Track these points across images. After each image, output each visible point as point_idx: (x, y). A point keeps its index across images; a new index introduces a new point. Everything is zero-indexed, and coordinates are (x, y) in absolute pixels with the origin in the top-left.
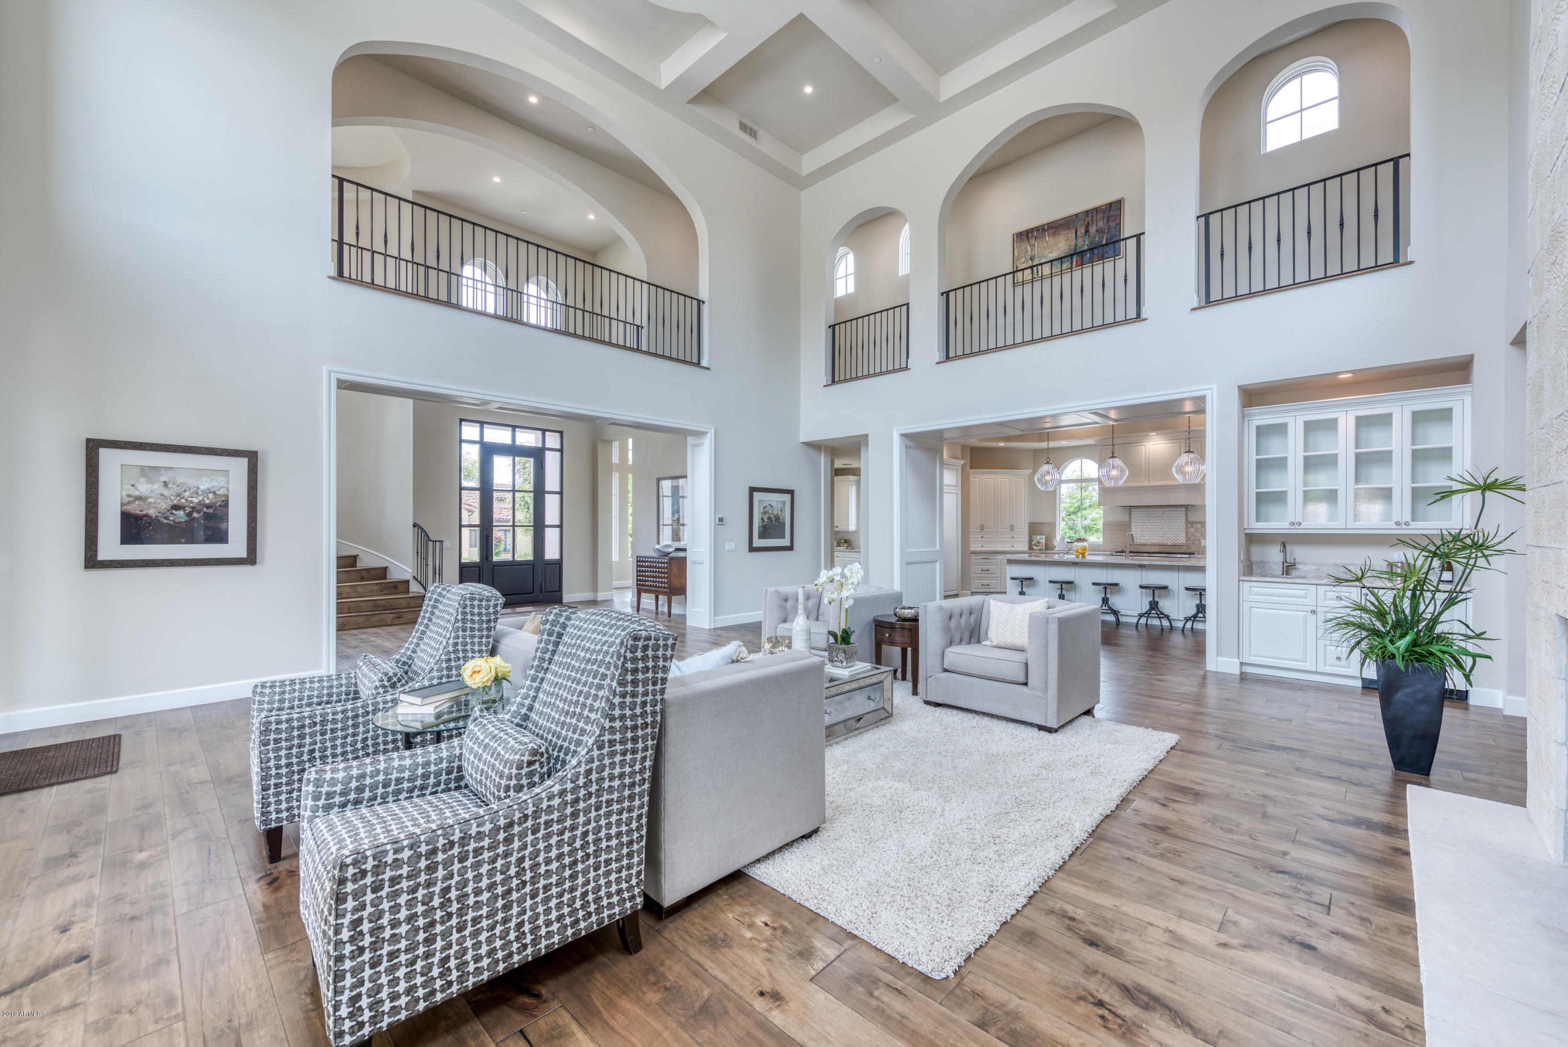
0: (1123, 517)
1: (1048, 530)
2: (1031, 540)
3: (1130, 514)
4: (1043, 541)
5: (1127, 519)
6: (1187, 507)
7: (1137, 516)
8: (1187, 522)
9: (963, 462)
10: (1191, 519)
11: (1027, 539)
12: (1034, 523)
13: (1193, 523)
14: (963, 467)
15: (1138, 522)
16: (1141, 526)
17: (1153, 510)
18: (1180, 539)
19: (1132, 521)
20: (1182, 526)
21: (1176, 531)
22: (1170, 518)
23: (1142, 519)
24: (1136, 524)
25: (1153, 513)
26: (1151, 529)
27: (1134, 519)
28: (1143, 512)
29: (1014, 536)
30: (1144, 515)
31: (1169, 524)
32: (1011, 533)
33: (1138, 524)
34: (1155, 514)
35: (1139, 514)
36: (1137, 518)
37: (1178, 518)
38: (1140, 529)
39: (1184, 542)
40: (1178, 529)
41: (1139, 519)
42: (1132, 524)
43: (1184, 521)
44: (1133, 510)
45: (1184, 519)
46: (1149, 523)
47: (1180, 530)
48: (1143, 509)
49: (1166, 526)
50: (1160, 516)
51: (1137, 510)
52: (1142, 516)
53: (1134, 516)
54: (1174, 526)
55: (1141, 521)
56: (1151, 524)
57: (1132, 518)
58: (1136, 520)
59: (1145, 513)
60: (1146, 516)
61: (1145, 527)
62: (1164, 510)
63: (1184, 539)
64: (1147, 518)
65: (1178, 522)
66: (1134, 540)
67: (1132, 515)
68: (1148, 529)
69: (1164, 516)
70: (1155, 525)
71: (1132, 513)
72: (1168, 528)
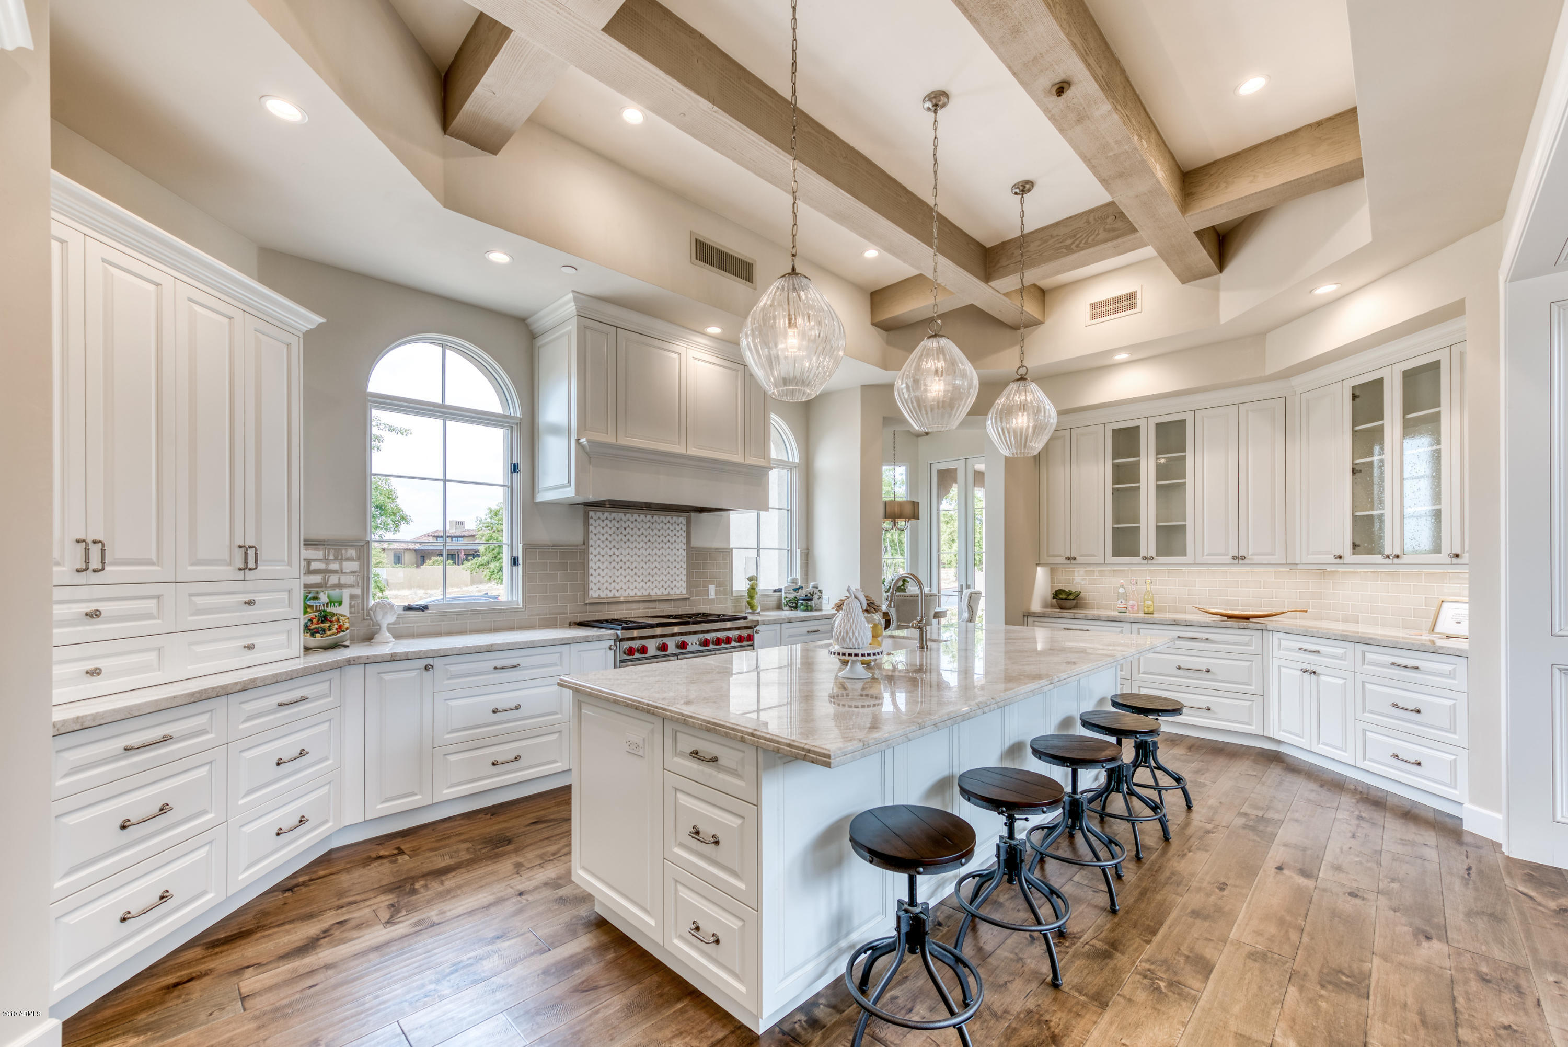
0: (566, 532)
3: (587, 525)
4: (344, 610)
5: (579, 537)
6: (686, 511)
7: (601, 524)
8: (689, 550)
10: (694, 544)
11: (298, 609)
13: (697, 553)
15: (602, 545)
16: (606, 557)
17: (632, 519)
18: (678, 585)
19: (591, 542)
20: (681, 557)
21: (672, 566)
22: (662, 538)
23: (610, 539)
24: (598, 549)
25: (631, 526)
26: (628, 564)
27: (595, 538)
28: (613, 521)
29: (257, 597)
30: (613, 529)
31: (659, 553)
32: (239, 586)
33: (603, 553)
34: (636, 527)
35: (603, 525)
36: (601, 536)
37: (675, 538)
38: (606, 564)
39: (684, 592)
40: (675, 564)
41: (603, 539)
42: (591, 549)
43: (684, 547)
44: (591, 514)
45: (684, 541)
46: (625, 549)
47: (678, 566)
48: (614, 515)
49: (656, 557)
50: (645, 533)
51: (599, 514)
52: (610, 532)
53: (595, 532)
54: (668, 557)
55: (607, 543)
56: (628, 550)
57: (591, 535)
58: (598, 542)
59: (617, 525)
60: (618, 532)
61: (617, 560)
62: (652, 520)
63: (684, 585)
64: (621, 536)
65: (673, 546)
66: (591, 592)
67: (591, 528)
68: (621, 563)
69: (652, 533)
70: (636, 554)
71: (591, 521)
72: (658, 560)
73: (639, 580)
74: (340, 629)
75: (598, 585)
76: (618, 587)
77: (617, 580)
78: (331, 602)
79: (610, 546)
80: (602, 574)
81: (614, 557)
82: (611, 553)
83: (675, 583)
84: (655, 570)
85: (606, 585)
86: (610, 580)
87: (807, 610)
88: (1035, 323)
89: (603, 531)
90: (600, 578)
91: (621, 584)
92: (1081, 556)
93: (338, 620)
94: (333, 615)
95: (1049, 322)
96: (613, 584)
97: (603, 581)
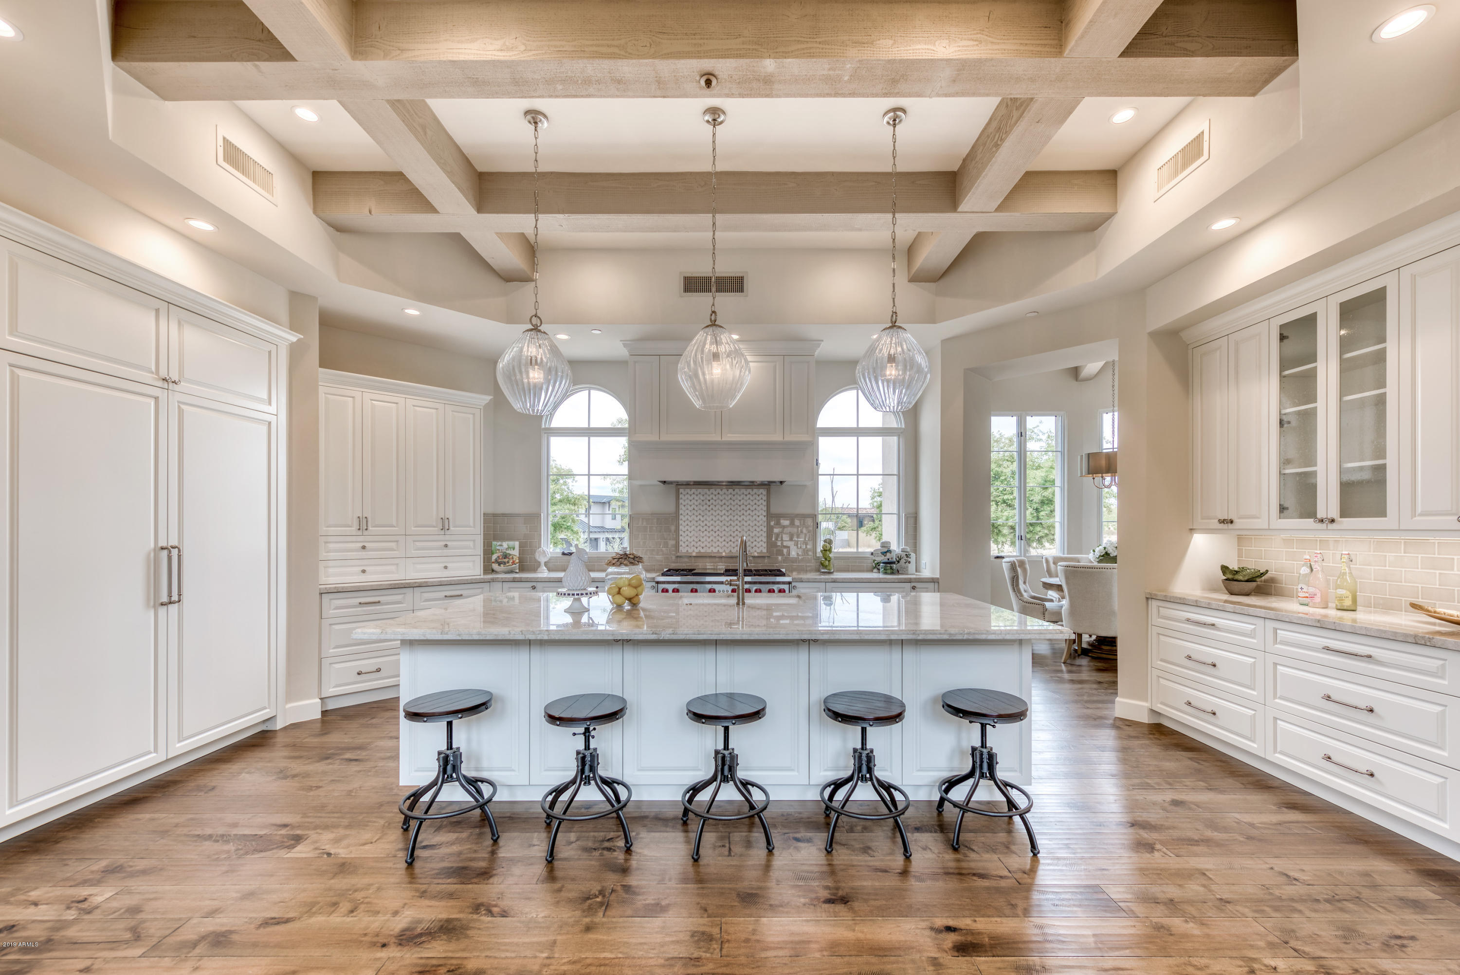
0: (663, 504)
1: (522, 528)
2: (488, 551)
3: (678, 498)
4: (516, 553)
5: (671, 508)
6: (767, 485)
7: (689, 500)
8: (770, 516)
9: (293, 337)
10: (774, 510)
11: (479, 550)
12: (495, 515)
13: (778, 517)
14: (296, 353)
15: (690, 514)
16: (694, 522)
17: (715, 493)
18: (758, 545)
19: (681, 512)
20: (761, 522)
21: (752, 529)
22: (742, 507)
23: (696, 508)
24: (687, 517)
25: (714, 498)
26: (712, 527)
27: (684, 508)
28: (699, 495)
29: (448, 543)
30: (699, 501)
31: (740, 519)
32: (442, 537)
33: (690, 519)
34: (718, 499)
35: (691, 498)
36: (689, 507)
37: (755, 506)
38: (693, 527)
39: (765, 551)
40: (755, 527)
41: (691, 509)
42: (681, 517)
43: (765, 514)
44: (681, 490)
45: (765, 509)
46: (709, 516)
47: (758, 529)
48: (699, 490)
49: (737, 522)
50: (727, 504)
51: (688, 490)
52: (696, 503)
53: (684, 503)
54: (749, 522)
55: (694, 512)
56: (711, 517)
57: (681, 506)
58: (687, 511)
59: (702, 498)
60: (703, 503)
61: (702, 524)
62: (734, 493)
63: (765, 545)
64: (705, 506)
65: (754, 513)
66: (681, 548)
67: (681, 501)
68: (706, 527)
69: (733, 503)
70: (718, 520)
71: (681, 496)
72: (739, 524)
73: (721, 540)
74: (513, 563)
75: (687, 543)
76: (703, 545)
77: (702, 540)
78: (509, 548)
79: (696, 514)
80: (690, 535)
81: (700, 522)
82: (696, 519)
83: (755, 543)
84: (736, 532)
85: (693, 543)
86: (696, 540)
87: (892, 573)
88: (1109, 217)
89: (690, 503)
90: (687, 538)
91: (706, 543)
92: (1239, 518)
93: (513, 558)
94: (510, 555)
95: (1122, 209)
96: (699, 543)
97: (690, 540)
